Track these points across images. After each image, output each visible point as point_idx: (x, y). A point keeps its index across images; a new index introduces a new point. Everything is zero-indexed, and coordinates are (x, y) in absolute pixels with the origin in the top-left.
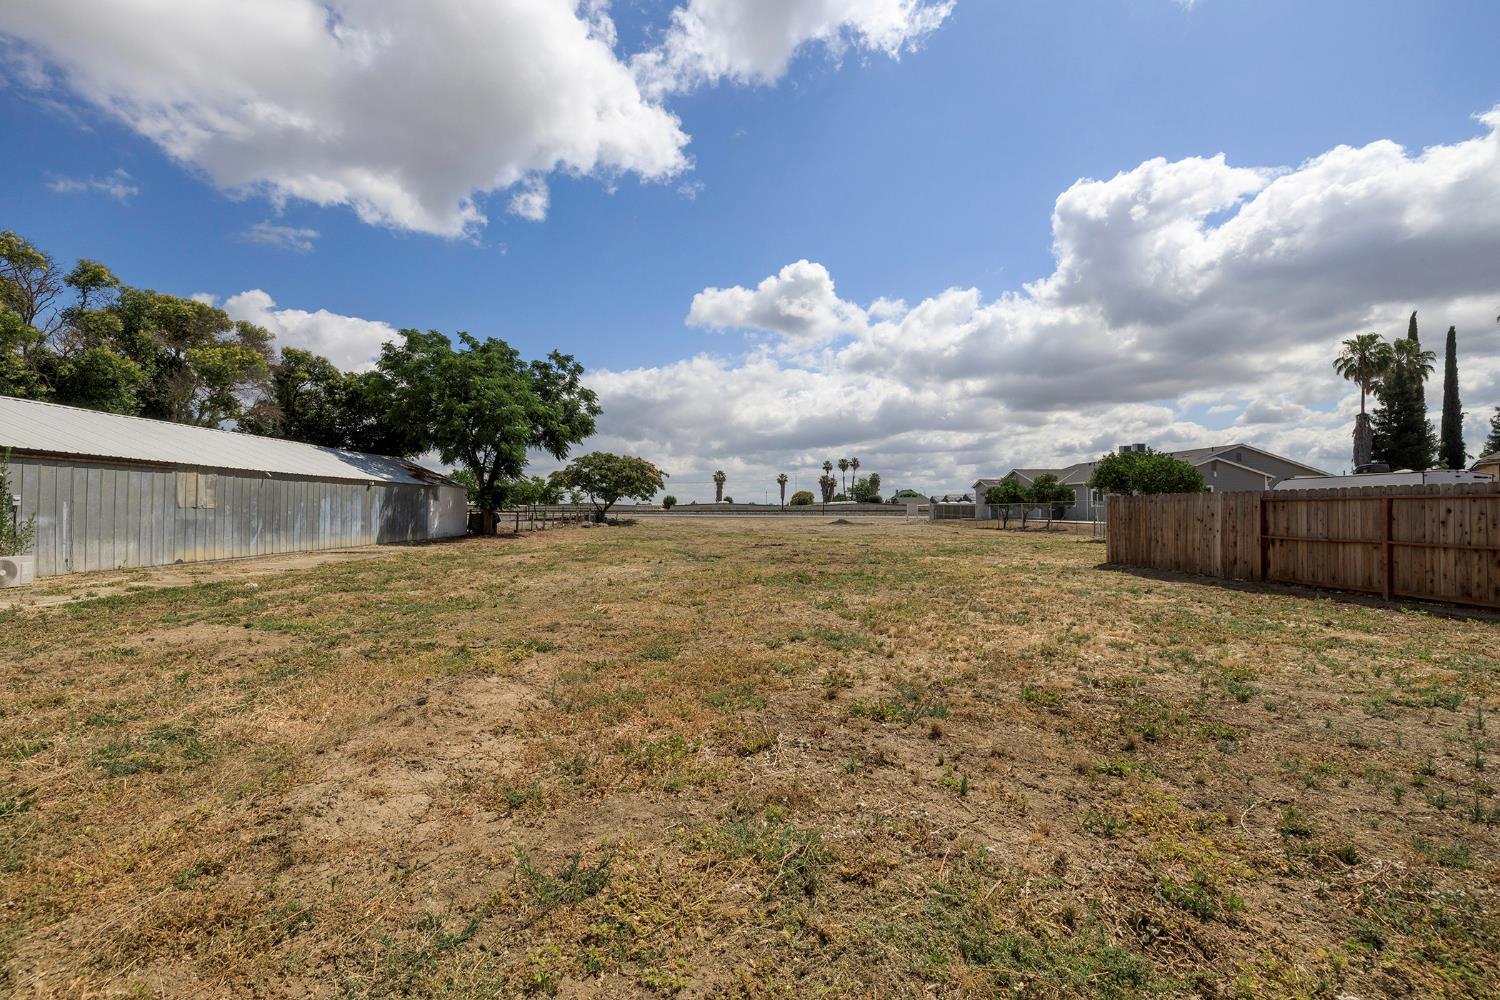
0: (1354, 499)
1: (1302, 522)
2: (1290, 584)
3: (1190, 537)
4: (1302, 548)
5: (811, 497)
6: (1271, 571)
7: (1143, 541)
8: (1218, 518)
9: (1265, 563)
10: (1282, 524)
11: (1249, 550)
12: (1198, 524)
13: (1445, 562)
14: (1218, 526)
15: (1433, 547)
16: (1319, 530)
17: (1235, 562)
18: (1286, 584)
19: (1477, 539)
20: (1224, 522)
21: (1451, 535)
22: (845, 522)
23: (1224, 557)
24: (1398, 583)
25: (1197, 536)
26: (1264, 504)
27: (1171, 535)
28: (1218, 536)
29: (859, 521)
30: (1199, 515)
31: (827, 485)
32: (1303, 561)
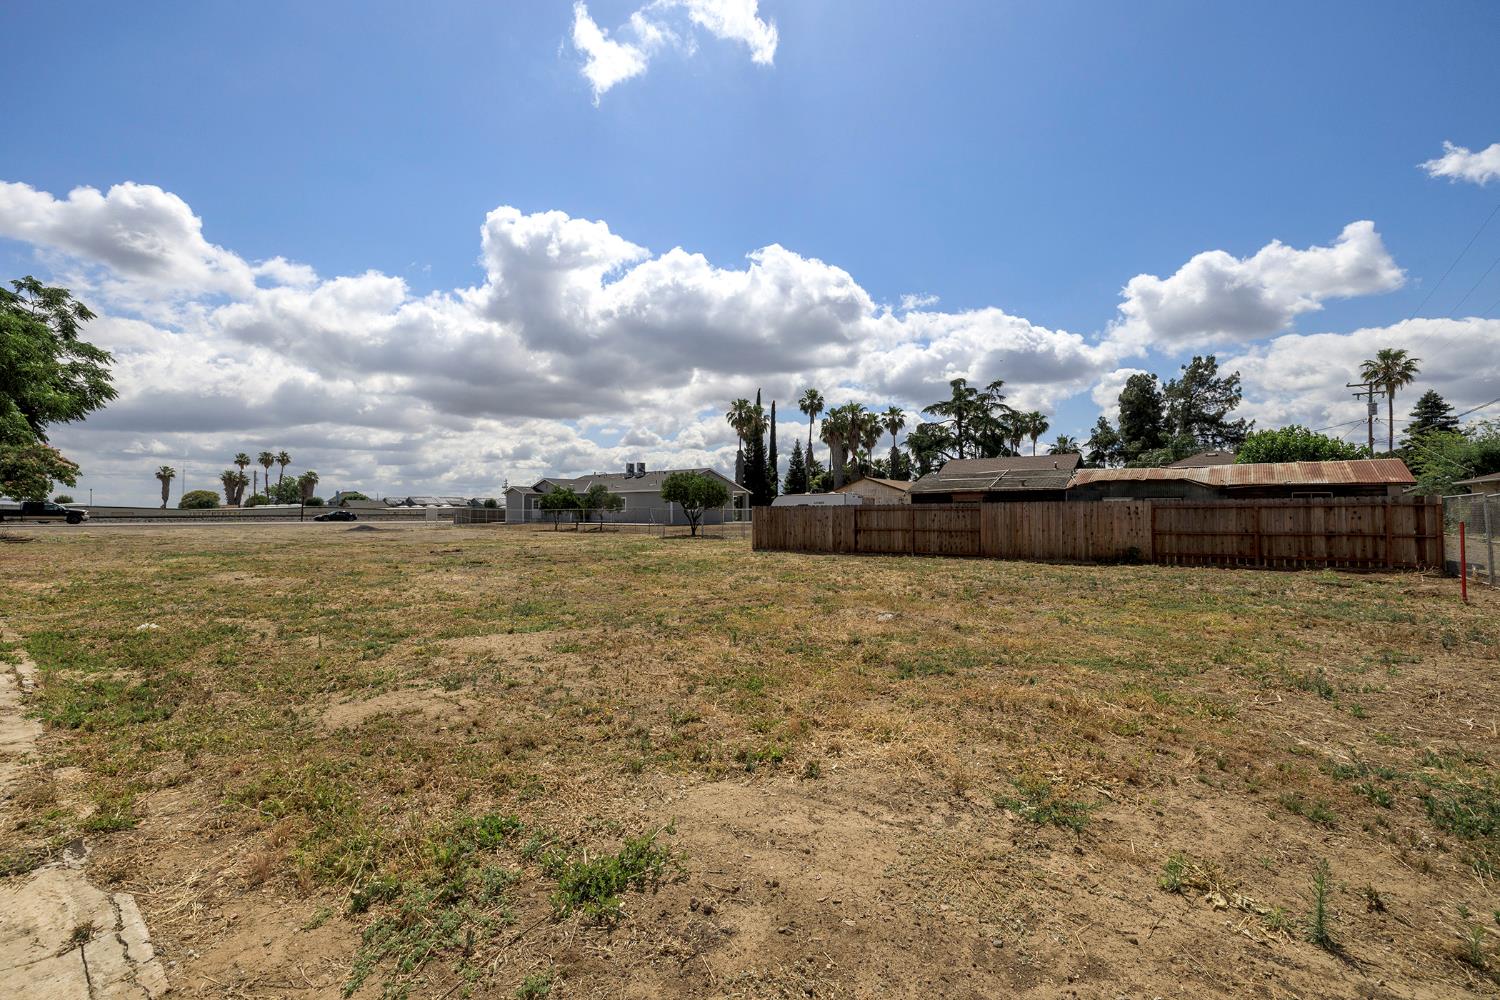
0: (898, 510)
1: (875, 521)
2: (869, 551)
3: (813, 530)
4: (875, 534)
5: (217, 498)
6: (859, 547)
7: (781, 534)
8: (831, 519)
9: (856, 542)
10: (864, 523)
11: (848, 536)
12: (818, 523)
13: (934, 537)
14: (831, 524)
15: (930, 531)
16: (882, 525)
17: (840, 543)
18: (867, 552)
19: (945, 527)
20: (834, 521)
21: (936, 526)
22: (370, 529)
23: (834, 541)
24: (916, 548)
25: (818, 530)
26: (856, 511)
27: (801, 530)
28: (831, 529)
29: (391, 527)
30: (819, 518)
31: (234, 483)
32: (875, 540)
